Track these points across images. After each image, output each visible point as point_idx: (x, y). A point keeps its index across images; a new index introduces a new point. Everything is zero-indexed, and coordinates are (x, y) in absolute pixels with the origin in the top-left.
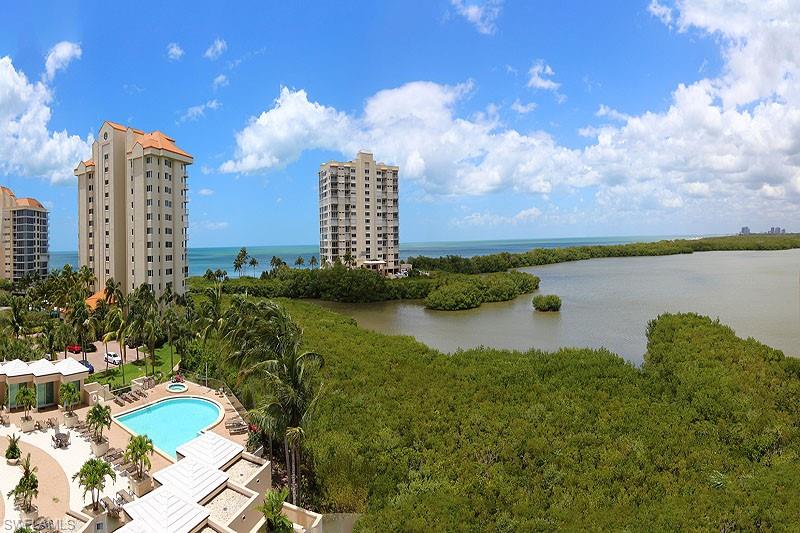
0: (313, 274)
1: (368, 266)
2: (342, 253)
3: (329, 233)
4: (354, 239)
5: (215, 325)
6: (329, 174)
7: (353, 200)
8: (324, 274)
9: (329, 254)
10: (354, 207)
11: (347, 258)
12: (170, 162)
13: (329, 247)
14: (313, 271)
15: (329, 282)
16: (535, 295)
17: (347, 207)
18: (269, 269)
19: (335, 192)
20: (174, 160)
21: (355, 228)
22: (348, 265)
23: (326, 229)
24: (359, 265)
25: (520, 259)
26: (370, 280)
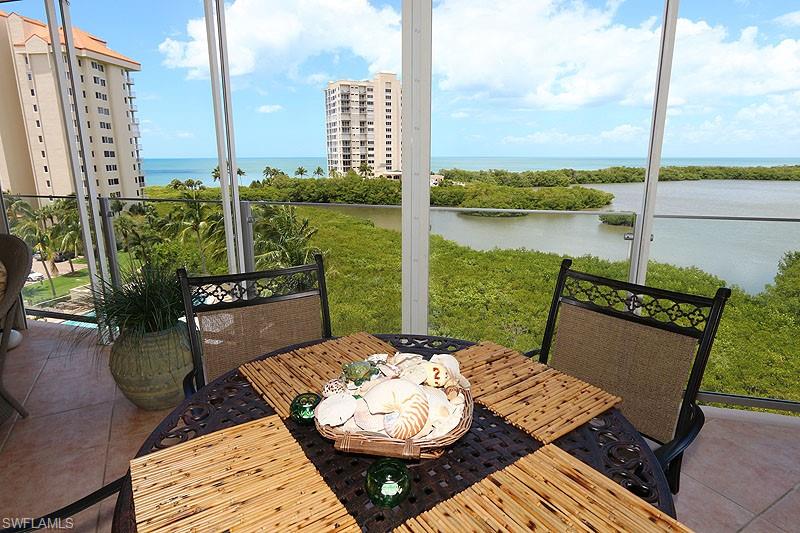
0: (319, 184)
1: (390, 177)
2: (356, 164)
3: (340, 147)
4: (370, 152)
5: (196, 228)
6: (338, 92)
7: (369, 117)
8: (331, 184)
9: (340, 165)
10: (371, 123)
11: (363, 169)
12: (101, 66)
13: (340, 159)
14: (318, 180)
15: (340, 190)
16: (604, 211)
17: (362, 123)
18: (261, 178)
19: (346, 109)
20: (106, 64)
21: (373, 143)
22: (364, 175)
23: (335, 143)
24: (377, 175)
25: (589, 176)
26: (392, 188)
